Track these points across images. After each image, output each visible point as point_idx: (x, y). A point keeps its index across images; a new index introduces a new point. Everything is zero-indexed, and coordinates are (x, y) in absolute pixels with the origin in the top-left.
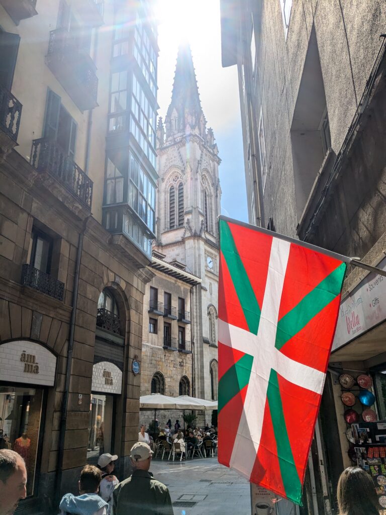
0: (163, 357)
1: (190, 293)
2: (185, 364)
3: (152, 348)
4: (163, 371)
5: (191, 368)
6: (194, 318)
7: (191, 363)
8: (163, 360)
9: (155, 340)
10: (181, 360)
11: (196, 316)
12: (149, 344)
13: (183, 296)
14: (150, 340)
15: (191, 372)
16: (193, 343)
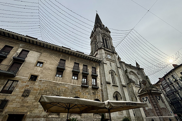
0: (81, 90)
1: (99, 66)
2: (97, 93)
3: (73, 86)
4: (80, 96)
5: (101, 96)
6: (101, 74)
7: (101, 93)
8: (81, 91)
9: (76, 82)
10: (94, 91)
11: (103, 74)
12: (72, 84)
13: (95, 66)
14: (72, 82)
15: (102, 97)
16: (102, 84)
